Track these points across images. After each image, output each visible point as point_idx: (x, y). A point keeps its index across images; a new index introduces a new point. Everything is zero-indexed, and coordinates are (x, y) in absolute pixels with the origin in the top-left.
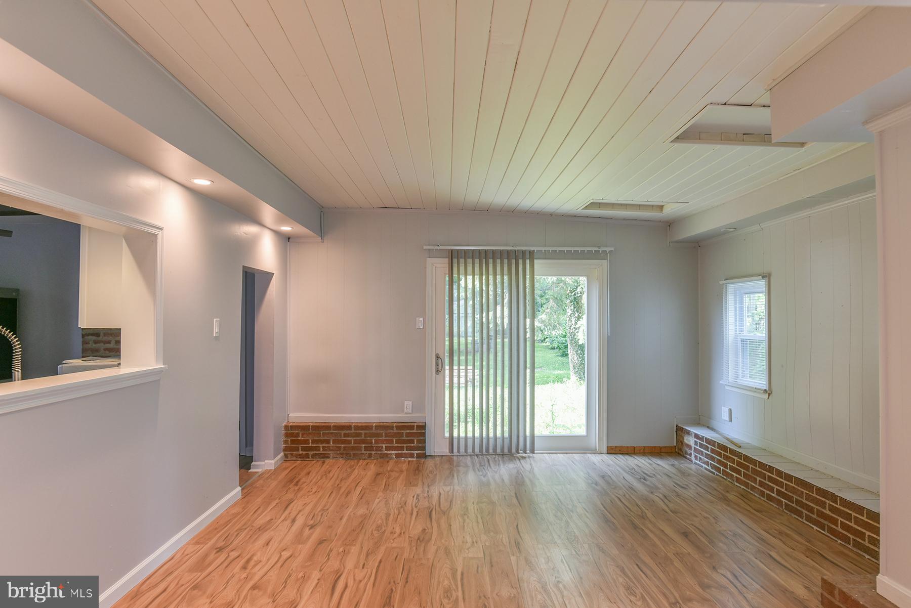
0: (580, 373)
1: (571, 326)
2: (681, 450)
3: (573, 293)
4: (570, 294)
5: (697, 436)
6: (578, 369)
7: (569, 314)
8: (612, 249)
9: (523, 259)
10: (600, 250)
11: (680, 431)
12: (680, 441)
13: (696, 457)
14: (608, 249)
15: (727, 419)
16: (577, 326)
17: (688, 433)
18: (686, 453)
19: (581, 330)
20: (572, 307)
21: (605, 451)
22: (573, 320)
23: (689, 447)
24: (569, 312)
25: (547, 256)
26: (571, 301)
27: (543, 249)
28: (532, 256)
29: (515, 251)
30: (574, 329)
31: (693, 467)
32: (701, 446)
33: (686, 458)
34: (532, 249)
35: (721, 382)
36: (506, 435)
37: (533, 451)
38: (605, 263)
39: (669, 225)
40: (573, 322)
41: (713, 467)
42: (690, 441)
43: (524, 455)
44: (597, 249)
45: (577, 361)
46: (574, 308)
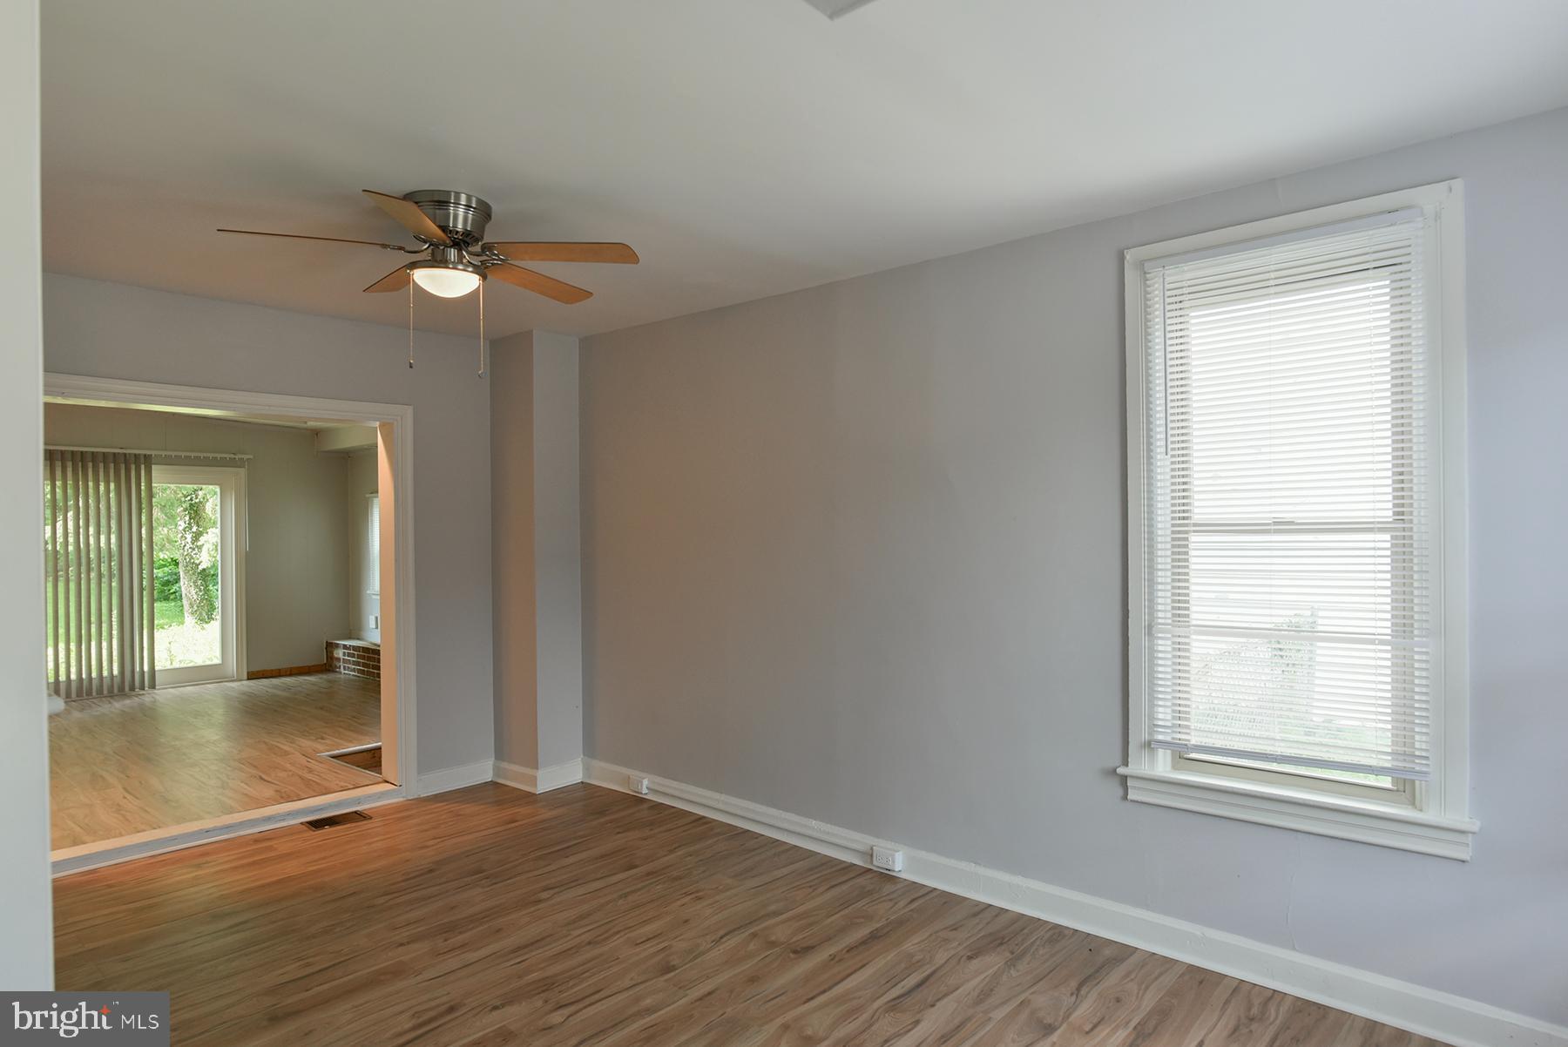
0: (201, 614)
1: (185, 546)
2: (331, 666)
3: (189, 498)
4: (183, 499)
5: (345, 647)
6: (198, 607)
7: (181, 528)
8: (251, 457)
9: (135, 463)
10: (237, 457)
11: (330, 646)
12: (330, 657)
13: (345, 669)
14: (245, 457)
15: (374, 627)
16: (199, 543)
17: (337, 646)
18: (336, 667)
19: (204, 549)
20: (187, 518)
21: (245, 676)
22: (189, 537)
23: (339, 659)
24: (182, 525)
25: (168, 461)
26: (185, 510)
27: (163, 453)
28: (148, 461)
29: (125, 454)
30: (190, 550)
31: (342, 676)
32: (349, 655)
33: (336, 672)
34: (148, 452)
35: (368, 592)
36: (116, 672)
37: (153, 686)
38: (242, 472)
39: (316, 433)
40: (189, 540)
41: (359, 671)
42: (339, 653)
43: (142, 692)
44: (232, 456)
45: (195, 597)
46: (190, 519)
